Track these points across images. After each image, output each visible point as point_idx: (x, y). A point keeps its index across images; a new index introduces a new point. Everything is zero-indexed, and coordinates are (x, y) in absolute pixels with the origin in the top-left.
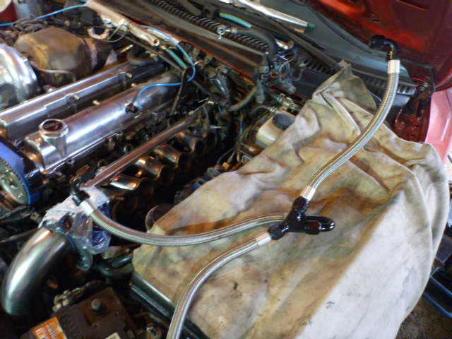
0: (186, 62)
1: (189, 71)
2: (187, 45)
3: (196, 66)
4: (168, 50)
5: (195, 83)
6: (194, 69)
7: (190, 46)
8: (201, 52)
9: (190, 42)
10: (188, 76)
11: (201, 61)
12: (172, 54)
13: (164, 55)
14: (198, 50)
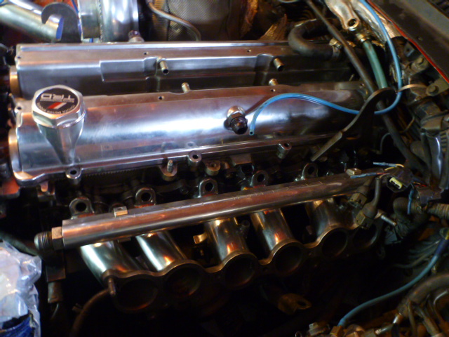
0: (389, 78)
1: (387, 96)
2: (408, 45)
3: (405, 92)
4: (367, 45)
5: (387, 121)
6: (399, 96)
7: (412, 51)
8: (430, 68)
9: (416, 43)
10: (379, 104)
11: (420, 86)
12: (372, 54)
13: (354, 50)
14: (425, 64)
